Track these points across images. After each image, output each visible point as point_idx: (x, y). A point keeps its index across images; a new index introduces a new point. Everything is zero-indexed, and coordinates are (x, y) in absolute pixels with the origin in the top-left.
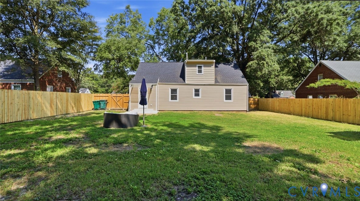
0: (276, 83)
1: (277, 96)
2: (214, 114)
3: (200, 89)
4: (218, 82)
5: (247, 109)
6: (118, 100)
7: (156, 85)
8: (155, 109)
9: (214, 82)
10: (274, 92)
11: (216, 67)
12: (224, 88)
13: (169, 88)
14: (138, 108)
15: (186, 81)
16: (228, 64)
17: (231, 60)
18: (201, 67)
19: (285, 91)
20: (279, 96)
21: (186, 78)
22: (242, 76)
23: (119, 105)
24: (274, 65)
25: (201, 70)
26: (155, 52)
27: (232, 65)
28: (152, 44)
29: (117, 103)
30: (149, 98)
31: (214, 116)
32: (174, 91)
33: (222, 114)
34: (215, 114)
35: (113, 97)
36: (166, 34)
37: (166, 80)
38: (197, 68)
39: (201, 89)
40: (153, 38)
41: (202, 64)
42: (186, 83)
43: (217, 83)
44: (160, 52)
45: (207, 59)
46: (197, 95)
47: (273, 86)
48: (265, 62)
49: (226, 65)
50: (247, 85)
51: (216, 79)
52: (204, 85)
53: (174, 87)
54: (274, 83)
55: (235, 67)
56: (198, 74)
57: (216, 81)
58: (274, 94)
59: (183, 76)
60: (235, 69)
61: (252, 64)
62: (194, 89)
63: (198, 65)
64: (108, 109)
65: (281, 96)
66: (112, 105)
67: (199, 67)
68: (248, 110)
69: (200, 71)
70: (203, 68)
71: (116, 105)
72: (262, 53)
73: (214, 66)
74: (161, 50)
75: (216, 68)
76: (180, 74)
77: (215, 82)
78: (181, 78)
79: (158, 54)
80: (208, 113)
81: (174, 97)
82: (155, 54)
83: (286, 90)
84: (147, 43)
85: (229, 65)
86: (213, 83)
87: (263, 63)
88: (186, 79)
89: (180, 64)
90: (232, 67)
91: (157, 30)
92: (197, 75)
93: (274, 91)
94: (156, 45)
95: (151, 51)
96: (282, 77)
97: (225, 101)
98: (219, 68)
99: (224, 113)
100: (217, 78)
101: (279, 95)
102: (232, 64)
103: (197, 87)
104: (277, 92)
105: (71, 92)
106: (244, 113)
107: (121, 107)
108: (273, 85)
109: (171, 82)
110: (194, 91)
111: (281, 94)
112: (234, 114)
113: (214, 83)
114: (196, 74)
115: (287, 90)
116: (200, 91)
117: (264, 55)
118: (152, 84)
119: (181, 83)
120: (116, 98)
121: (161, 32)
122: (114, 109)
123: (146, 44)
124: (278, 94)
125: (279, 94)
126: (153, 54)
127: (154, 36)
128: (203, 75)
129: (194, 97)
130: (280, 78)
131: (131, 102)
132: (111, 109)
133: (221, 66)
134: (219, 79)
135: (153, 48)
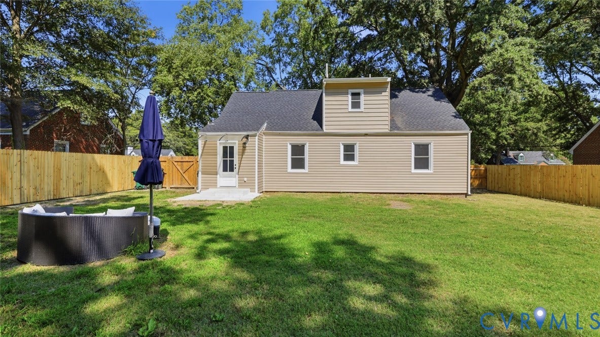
0: (512, 136)
1: (513, 161)
2: (388, 202)
3: (356, 144)
4: (398, 129)
5: (467, 191)
6: (185, 169)
7: (255, 136)
8: (253, 190)
9: (388, 127)
10: (506, 155)
11: (393, 96)
12: (410, 143)
13: (286, 143)
14: (217, 186)
15: (324, 127)
16: (422, 91)
17: (425, 84)
18: (359, 94)
19: (527, 152)
20: (517, 162)
21: (324, 119)
22: (454, 114)
23: (187, 179)
24: (537, 83)
25: (360, 102)
26: (274, 80)
27: (430, 93)
28: (270, 65)
29: (184, 175)
30: (240, 164)
31: (387, 207)
32: (298, 150)
33: (408, 201)
34: (392, 202)
35: (175, 163)
36: (296, 44)
37: (280, 125)
38: (350, 97)
39: (358, 143)
40: (270, 50)
41: (362, 88)
42: (325, 131)
43: (395, 130)
44: (283, 78)
45: (371, 77)
46: (349, 157)
47: (506, 143)
48: (515, 77)
49: (417, 92)
50: (467, 134)
51: (392, 120)
52: (366, 135)
53: (298, 140)
54: (508, 136)
55: (437, 96)
56: (350, 109)
57: (393, 126)
58: (505, 158)
59: (318, 116)
60: (436, 100)
61: (480, 84)
62: (343, 144)
63: (350, 91)
64: (166, 188)
65: (521, 161)
66: (173, 180)
67: (353, 94)
68: (469, 193)
69: (356, 105)
70: (362, 97)
71: (181, 179)
72: (506, 56)
73: (387, 93)
74: (285, 75)
75: (394, 100)
76: (313, 113)
77: (391, 127)
78: (314, 120)
79: (279, 83)
80: (373, 199)
81: (298, 163)
82: (274, 83)
83: (528, 150)
84: (260, 62)
85: (424, 92)
86: (386, 129)
87: (509, 78)
88: (324, 123)
89: (316, 93)
90: (429, 96)
91: (278, 35)
92: (350, 112)
93: (504, 152)
94: (277, 66)
95: (267, 78)
96: (524, 124)
97: (414, 171)
98: (399, 99)
99: (413, 199)
100: (395, 118)
101: (516, 160)
102: (429, 91)
103: (349, 141)
104: (511, 154)
105: (70, 151)
106: (462, 200)
107: (191, 184)
108: (506, 141)
109: (293, 130)
110: (342, 148)
111: (519, 158)
112: (438, 203)
113: (387, 131)
114: (346, 111)
115: (530, 150)
116: (357, 148)
117: (512, 60)
118: (245, 133)
119: (313, 130)
120: (182, 165)
121: (286, 40)
122: (178, 188)
123: (257, 65)
124: (512, 157)
125: (516, 157)
126: (270, 83)
127: (272, 47)
128: (362, 112)
129: (342, 162)
130: (521, 126)
131: (202, 174)
132: (171, 188)
133: (405, 94)
134: (399, 122)
135: (270, 71)
